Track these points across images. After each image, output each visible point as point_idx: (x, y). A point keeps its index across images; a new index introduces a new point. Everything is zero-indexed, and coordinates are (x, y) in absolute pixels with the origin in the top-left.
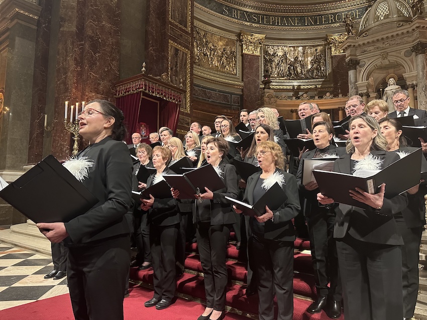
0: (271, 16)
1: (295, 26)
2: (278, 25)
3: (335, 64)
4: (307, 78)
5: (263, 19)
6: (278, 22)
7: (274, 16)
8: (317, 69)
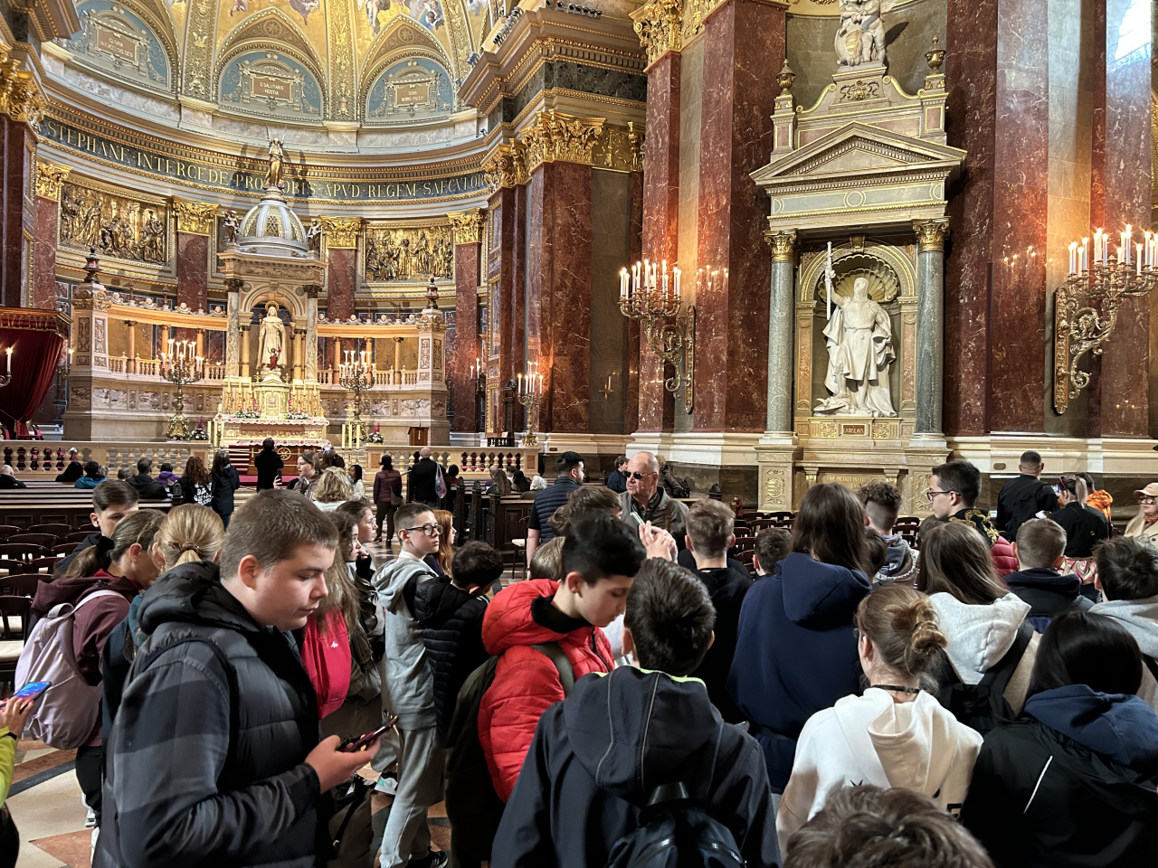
0: (80, 131)
1: (119, 162)
2: (90, 152)
3: (183, 247)
4: (134, 258)
5: (65, 133)
6: (91, 146)
7: (85, 132)
8: (151, 246)
